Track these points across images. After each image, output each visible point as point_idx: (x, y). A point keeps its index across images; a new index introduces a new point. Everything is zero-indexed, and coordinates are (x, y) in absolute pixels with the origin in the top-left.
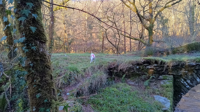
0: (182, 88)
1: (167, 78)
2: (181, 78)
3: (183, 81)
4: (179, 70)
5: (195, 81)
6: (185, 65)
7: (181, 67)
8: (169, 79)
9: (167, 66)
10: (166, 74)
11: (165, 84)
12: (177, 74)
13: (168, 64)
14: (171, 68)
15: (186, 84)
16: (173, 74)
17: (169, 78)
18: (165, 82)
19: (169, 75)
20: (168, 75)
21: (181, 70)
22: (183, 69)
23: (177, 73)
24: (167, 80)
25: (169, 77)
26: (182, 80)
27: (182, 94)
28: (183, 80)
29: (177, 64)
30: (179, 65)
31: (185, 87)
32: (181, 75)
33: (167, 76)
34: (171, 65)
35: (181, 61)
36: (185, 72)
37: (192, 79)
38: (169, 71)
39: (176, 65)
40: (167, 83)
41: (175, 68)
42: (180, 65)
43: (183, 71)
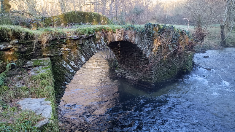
0: (65, 75)
1: (41, 62)
2: (63, 60)
3: (65, 64)
4: (57, 48)
5: (79, 61)
6: (65, 39)
7: (61, 42)
8: (45, 64)
9: (38, 41)
10: (38, 56)
11: (39, 74)
12: (56, 55)
13: (39, 39)
14: (44, 44)
15: (70, 68)
16: (50, 54)
17: (43, 63)
18: (38, 70)
19: (44, 57)
20: (42, 58)
21: (61, 48)
22: (64, 46)
23: (55, 53)
24: (40, 67)
25: (44, 61)
26: (63, 63)
27: (66, 83)
28: (65, 62)
29: (54, 38)
30: (57, 39)
31: (69, 72)
32: (62, 55)
33: (39, 59)
34: (45, 39)
35: (59, 34)
36: (66, 50)
37: (75, 59)
38: (43, 51)
39: (53, 40)
40: (42, 70)
41: (52, 44)
42: (59, 40)
43: (64, 49)
